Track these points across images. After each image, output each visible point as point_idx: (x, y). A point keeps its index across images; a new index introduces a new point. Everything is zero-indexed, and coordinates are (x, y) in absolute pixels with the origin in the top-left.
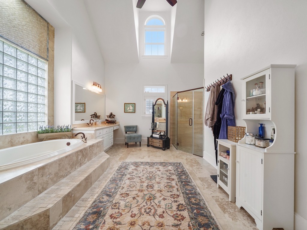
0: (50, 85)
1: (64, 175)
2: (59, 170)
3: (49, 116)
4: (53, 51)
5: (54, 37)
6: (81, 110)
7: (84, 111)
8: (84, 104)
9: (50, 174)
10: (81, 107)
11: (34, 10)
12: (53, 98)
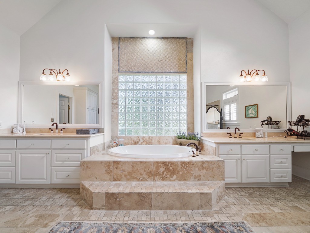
0: (189, 94)
1: (138, 178)
2: (133, 171)
3: (188, 123)
4: (192, 60)
5: (193, 47)
6: (252, 114)
7: (256, 116)
8: (256, 106)
9: (123, 170)
10: (253, 111)
11: (173, 38)
12: (193, 105)
